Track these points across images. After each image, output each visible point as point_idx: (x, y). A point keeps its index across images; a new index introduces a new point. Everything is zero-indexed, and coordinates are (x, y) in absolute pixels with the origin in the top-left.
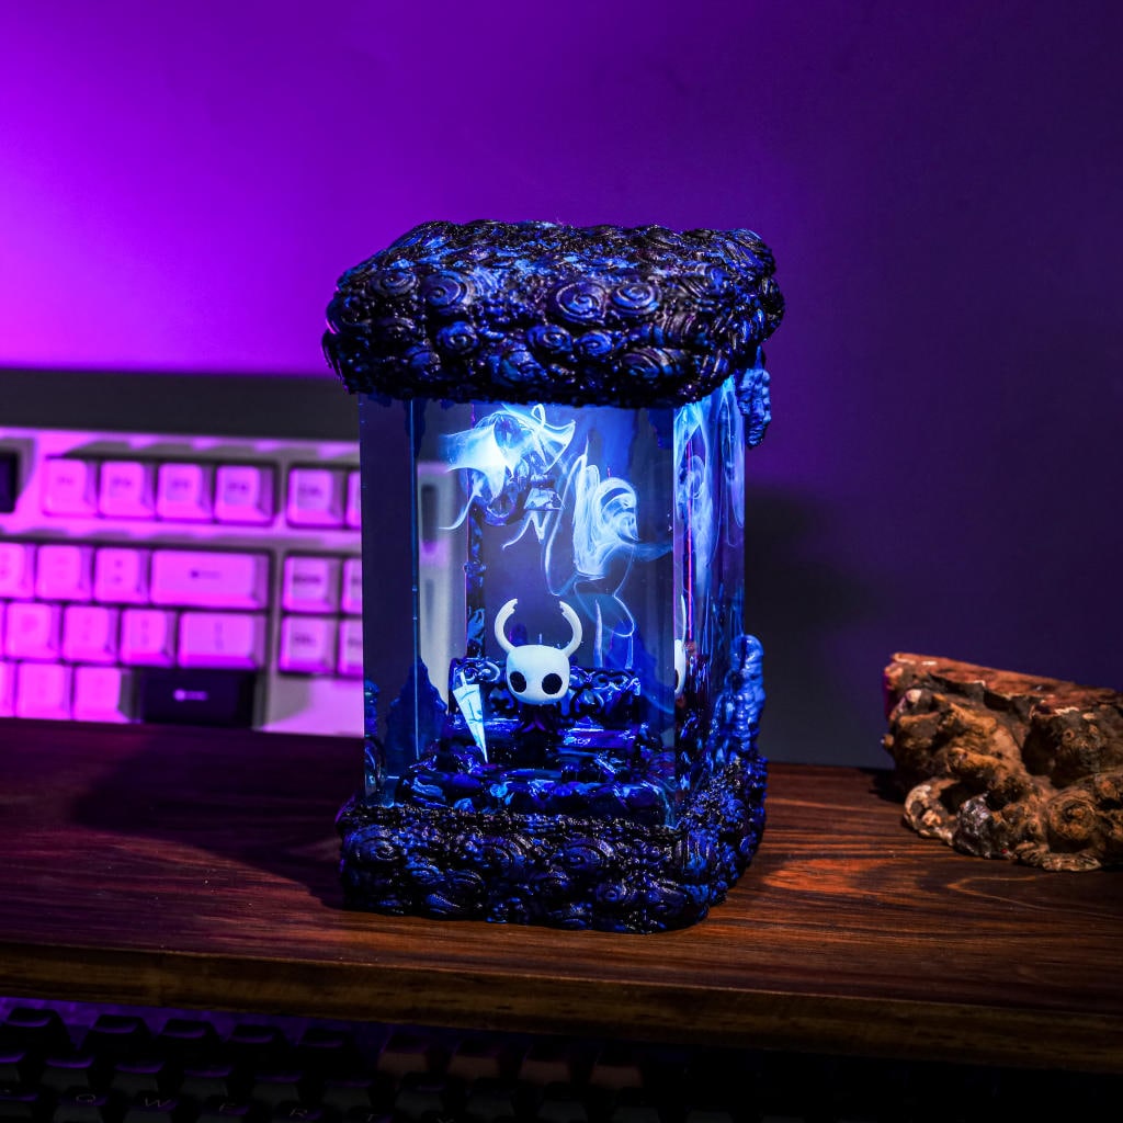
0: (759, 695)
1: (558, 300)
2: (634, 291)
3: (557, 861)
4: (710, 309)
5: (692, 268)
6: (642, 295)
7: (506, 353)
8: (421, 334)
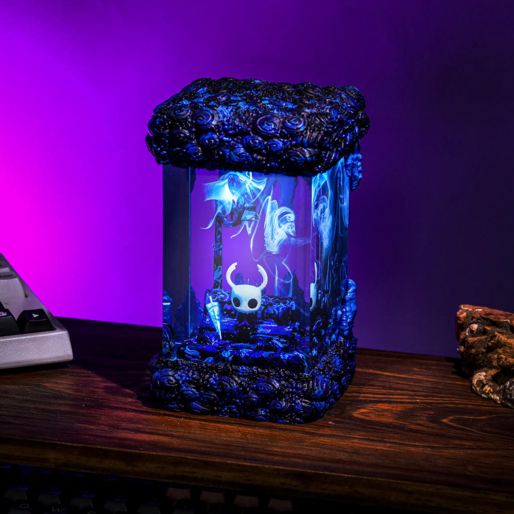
0: (354, 308)
1: (258, 124)
2: (294, 121)
3: (253, 388)
4: (330, 129)
5: (323, 108)
6: (298, 123)
7: (232, 148)
8: (192, 138)
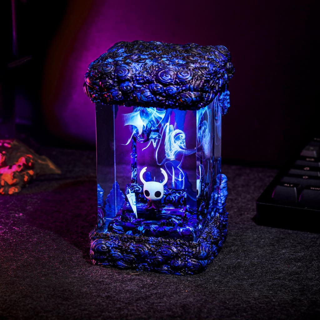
0: (226, 193)
1: (159, 75)
2: (184, 73)
3: (159, 252)
4: (208, 78)
5: (203, 63)
6: (186, 74)
7: (142, 92)
8: (115, 85)
